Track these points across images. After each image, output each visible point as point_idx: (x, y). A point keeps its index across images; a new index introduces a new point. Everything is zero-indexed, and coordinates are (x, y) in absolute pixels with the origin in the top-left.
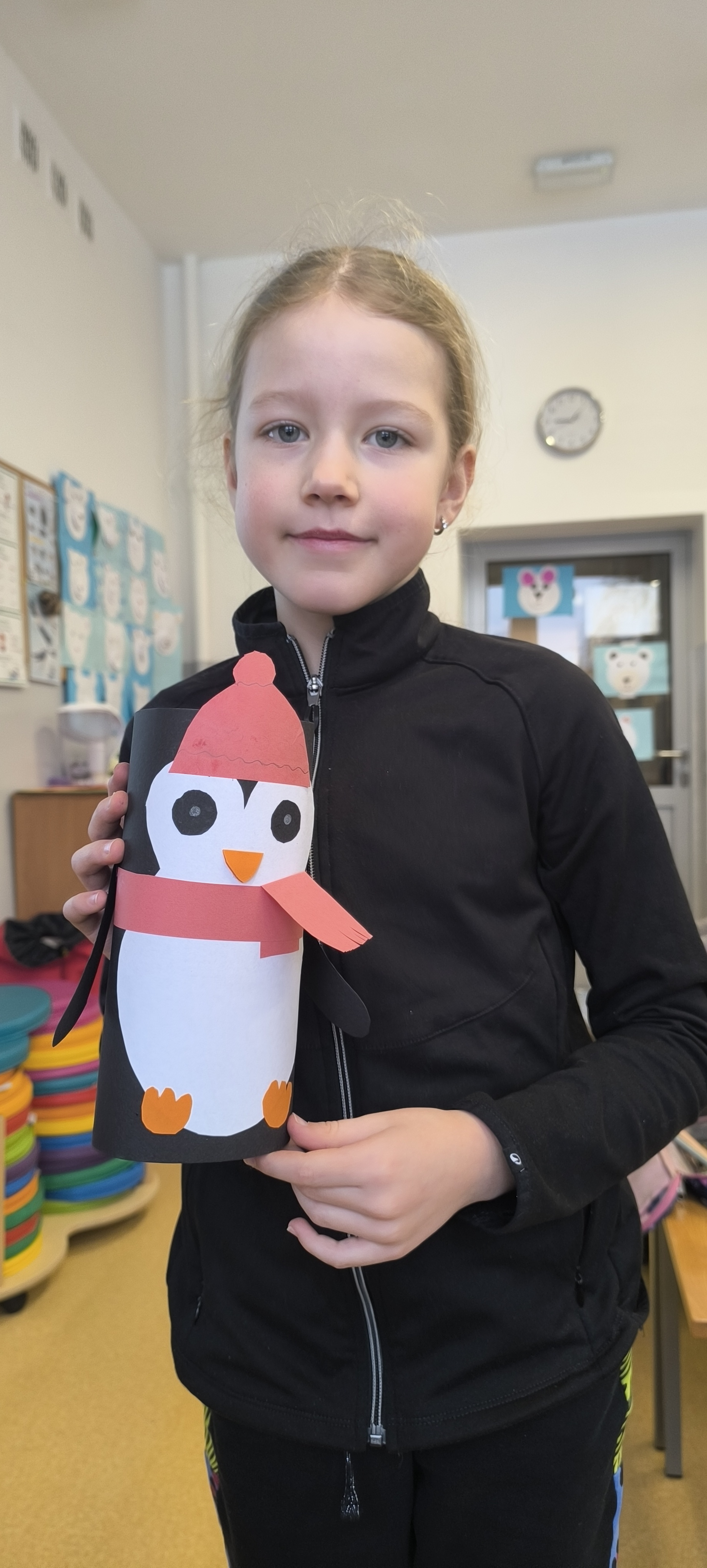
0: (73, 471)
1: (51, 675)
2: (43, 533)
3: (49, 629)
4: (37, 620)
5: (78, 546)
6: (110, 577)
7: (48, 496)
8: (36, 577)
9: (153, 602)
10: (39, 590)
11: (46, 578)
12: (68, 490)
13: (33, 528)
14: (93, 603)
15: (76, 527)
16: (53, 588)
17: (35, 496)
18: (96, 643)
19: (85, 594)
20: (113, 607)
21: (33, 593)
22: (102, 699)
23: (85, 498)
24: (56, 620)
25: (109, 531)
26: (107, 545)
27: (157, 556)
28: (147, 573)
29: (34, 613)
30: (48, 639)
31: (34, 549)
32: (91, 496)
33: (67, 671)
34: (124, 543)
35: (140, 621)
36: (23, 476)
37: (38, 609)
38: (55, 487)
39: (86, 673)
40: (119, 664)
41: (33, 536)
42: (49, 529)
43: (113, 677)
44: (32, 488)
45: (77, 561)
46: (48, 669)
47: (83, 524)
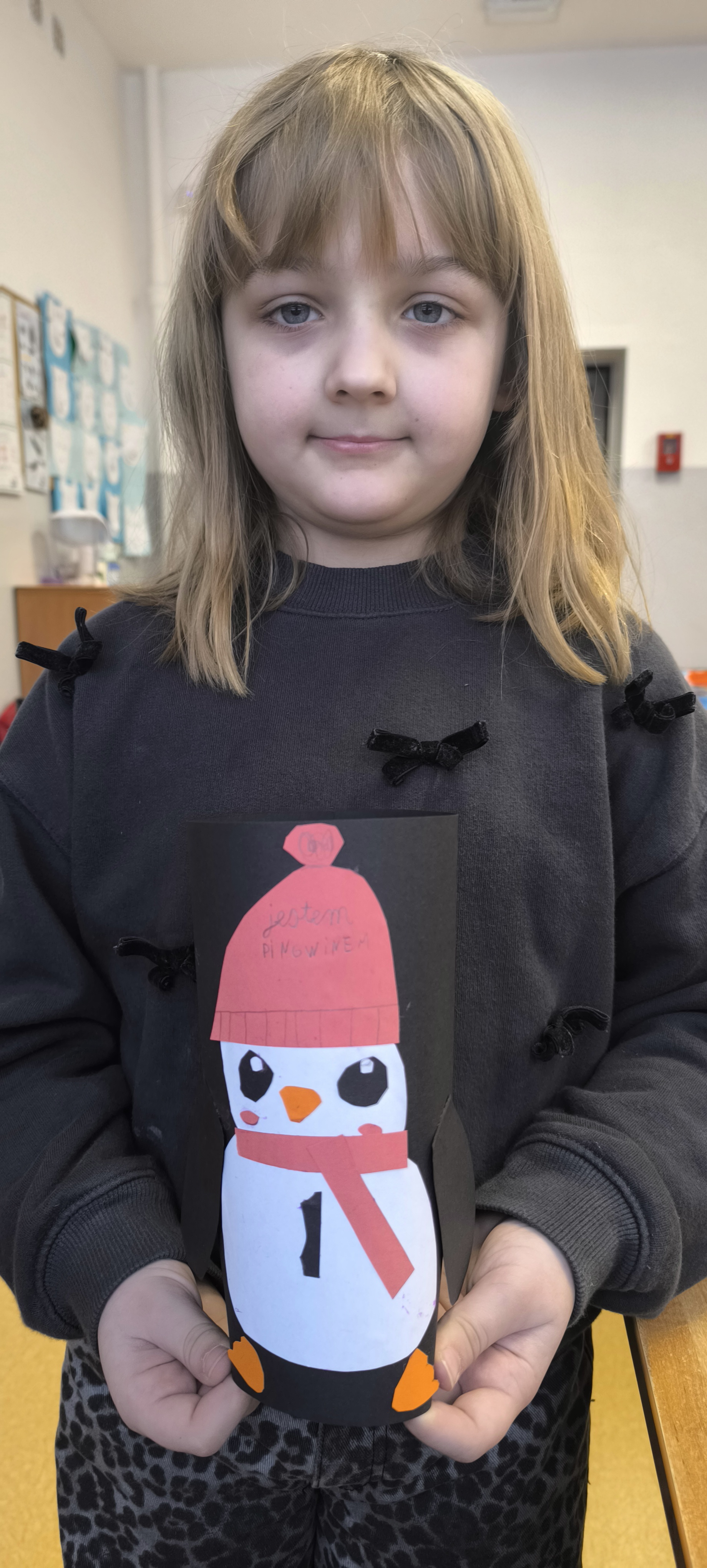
0: (56, 291)
1: (42, 483)
2: (32, 352)
3: (39, 440)
4: (29, 433)
5: (59, 362)
6: (86, 390)
7: (34, 315)
8: (27, 392)
9: (122, 415)
10: (29, 405)
11: (35, 393)
12: (52, 310)
13: (24, 347)
14: (73, 417)
15: (58, 344)
16: (40, 402)
17: (25, 316)
18: (77, 455)
19: (66, 409)
20: (88, 420)
21: (27, 406)
22: (82, 505)
23: (65, 316)
24: (43, 433)
25: (85, 346)
26: (83, 361)
27: (124, 370)
28: (115, 387)
29: (27, 426)
30: (38, 450)
31: (25, 367)
32: (69, 314)
33: (54, 479)
34: (96, 359)
35: (110, 432)
36: (15, 298)
37: (30, 421)
39: (69, 482)
40: (96, 474)
41: (24, 354)
42: (36, 347)
43: (91, 486)
44: (23, 308)
45: (59, 376)
46: (39, 478)
47: (63, 342)
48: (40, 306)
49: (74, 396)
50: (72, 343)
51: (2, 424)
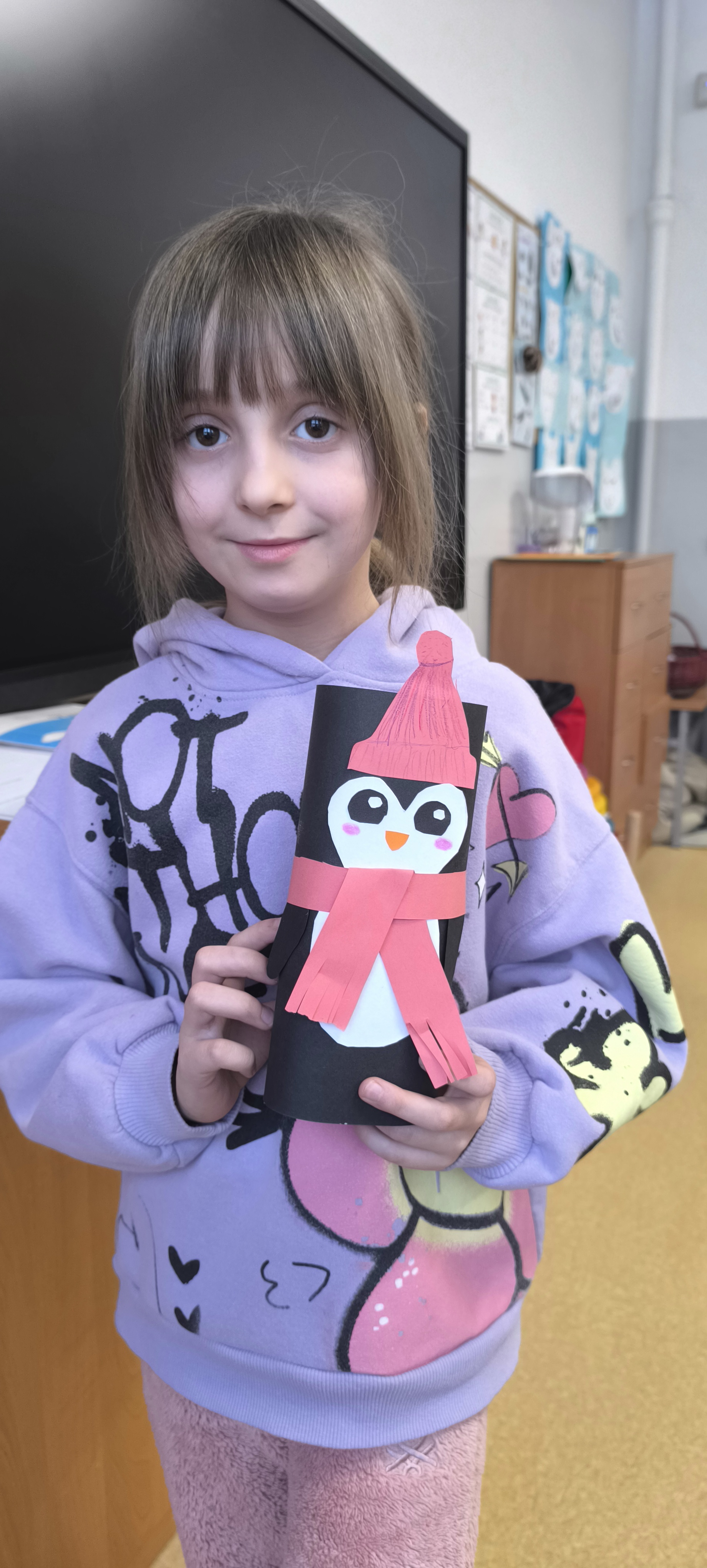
0: (558, 211)
1: (528, 435)
2: (529, 282)
3: (529, 388)
4: (520, 379)
5: (555, 294)
6: (577, 325)
7: (534, 239)
8: (521, 330)
9: (607, 354)
10: (523, 345)
11: (529, 331)
12: (552, 232)
13: (522, 276)
14: (562, 358)
15: (554, 272)
16: (531, 342)
17: (526, 241)
18: (562, 400)
19: (556, 349)
20: (576, 362)
21: (519, 347)
22: (563, 461)
23: (564, 239)
24: (533, 377)
25: (580, 275)
26: (577, 291)
27: (615, 302)
28: (604, 323)
29: (517, 371)
30: (526, 398)
31: (521, 300)
32: (568, 236)
33: (539, 431)
34: (590, 288)
35: (595, 376)
36: (518, 219)
37: (521, 364)
38: (540, 228)
39: (553, 434)
40: (578, 425)
41: (522, 283)
42: (533, 276)
43: (572, 438)
44: (524, 231)
45: (553, 310)
46: (525, 430)
47: (559, 268)
49: (565, 334)
50: (569, 270)
51: (494, 369)
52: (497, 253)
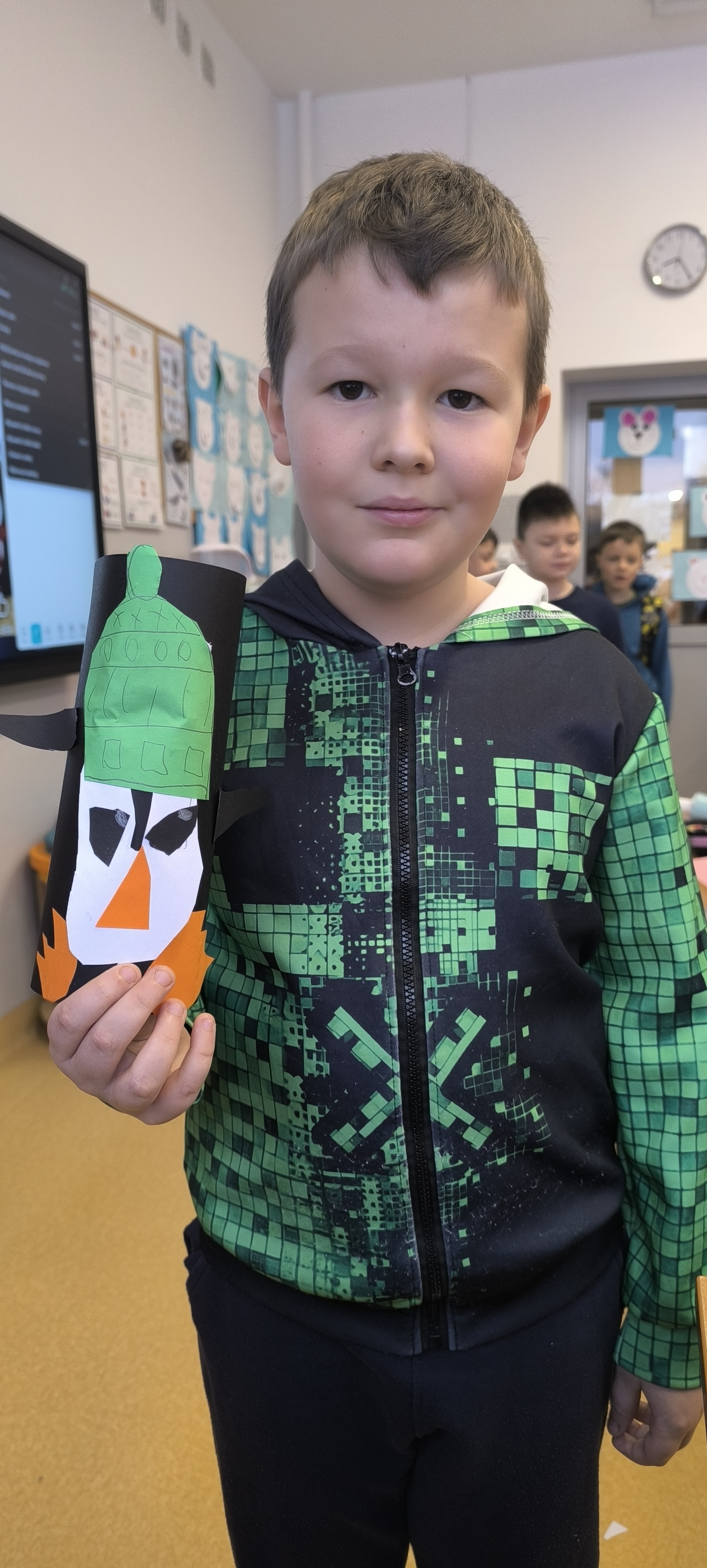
0: (200, 324)
1: (184, 518)
2: (175, 385)
3: (180, 474)
4: (171, 467)
5: (204, 395)
6: (232, 422)
7: (178, 348)
8: (169, 426)
10: (172, 438)
11: (178, 427)
12: (196, 341)
13: (166, 380)
14: (218, 449)
15: (202, 377)
16: (183, 436)
17: (168, 350)
18: (220, 487)
19: (210, 441)
20: (234, 452)
21: (168, 441)
22: (226, 539)
23: (210, 348)
24: (186, 466)
25: (230, 379)
26: (229, 393)
29: (168, 460)
30: (180, 484)
31: (168, 400)
32: (215, 345)
33: (197, 513)
34: (243, 390)
35: (257, 465)
36: (158, 331)
37: (171, 455)
39: (212, 515)
40: (240, 507)
41: (167, 388)
42: (180, 379)
43: (235, 519)
44: (165, 341)
45: (203, 409)
46: (180, 512)
47: (208, 374)
48: (184, 338)
51: (142, 459)
52: (138, 361)
